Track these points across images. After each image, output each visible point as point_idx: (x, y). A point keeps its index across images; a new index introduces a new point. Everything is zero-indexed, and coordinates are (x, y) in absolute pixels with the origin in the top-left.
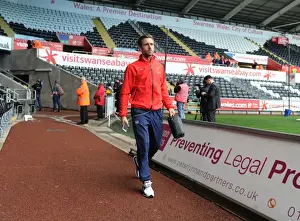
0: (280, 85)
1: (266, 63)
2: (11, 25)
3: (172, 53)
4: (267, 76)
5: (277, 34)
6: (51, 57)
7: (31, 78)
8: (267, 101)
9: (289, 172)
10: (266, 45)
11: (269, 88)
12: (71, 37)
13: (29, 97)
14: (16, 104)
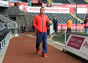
3: (79, 3)
6: (25, 9)
7: (17, 18)
14: (12, 30)
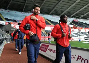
0: (77, 33)
1: (72, 27)
2: (5, 18)
3: (47, 24)
4: (73, 30)
5: (75, 19)
6: (15, 26)
8: (73, 37)
9: (82, 59)
10: (72, 22)
11: (74, 34)
12: (20, 21)
13: (9, 37)
